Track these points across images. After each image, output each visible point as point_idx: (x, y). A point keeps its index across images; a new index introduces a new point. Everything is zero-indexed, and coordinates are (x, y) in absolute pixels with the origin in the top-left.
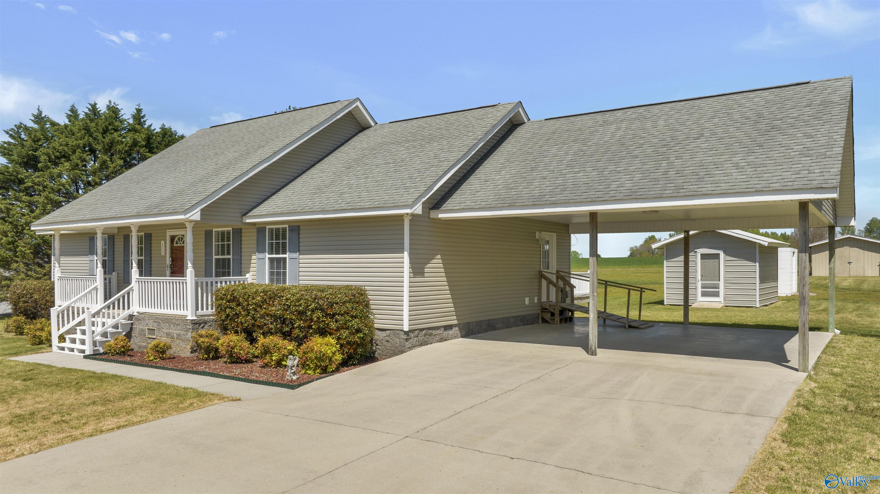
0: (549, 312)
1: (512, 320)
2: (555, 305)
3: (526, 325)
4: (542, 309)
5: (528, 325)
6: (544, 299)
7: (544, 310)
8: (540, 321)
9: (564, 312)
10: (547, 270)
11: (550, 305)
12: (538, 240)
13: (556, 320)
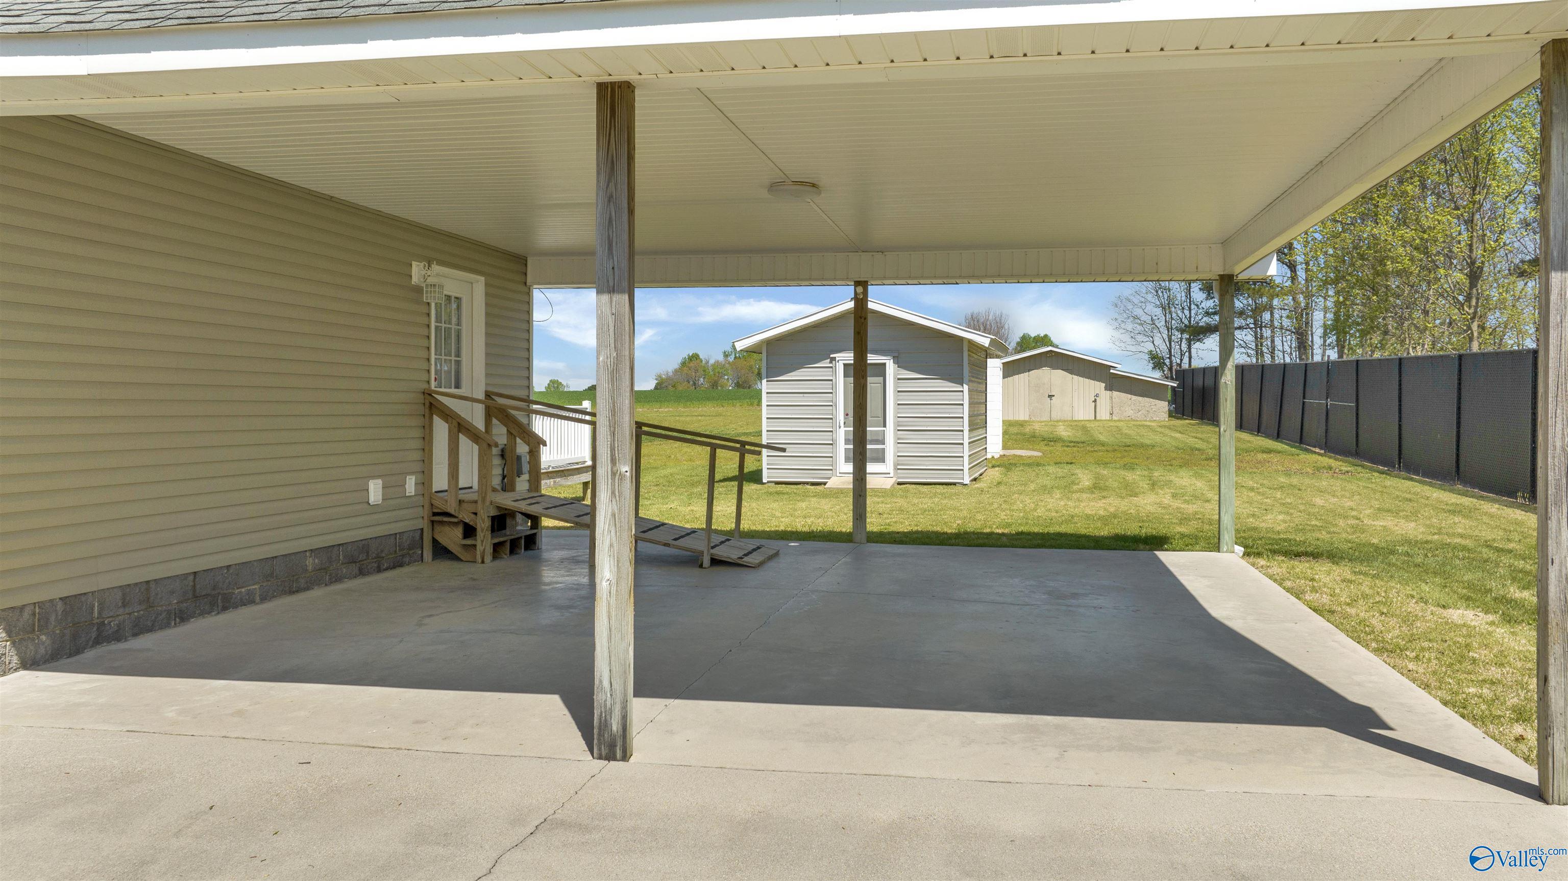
0: (456, 524)
1: (311, 563)
2: (476, 502)
3: (368, 573)
4: (435, 514)
5: (379, 570)
6: (440, 481)
7: (440, 517)
8: (428, 554)
9: (509, 521)
10: (453, 391)
11: (461, 502)
12: (418, 290)
13: (479, 548)
